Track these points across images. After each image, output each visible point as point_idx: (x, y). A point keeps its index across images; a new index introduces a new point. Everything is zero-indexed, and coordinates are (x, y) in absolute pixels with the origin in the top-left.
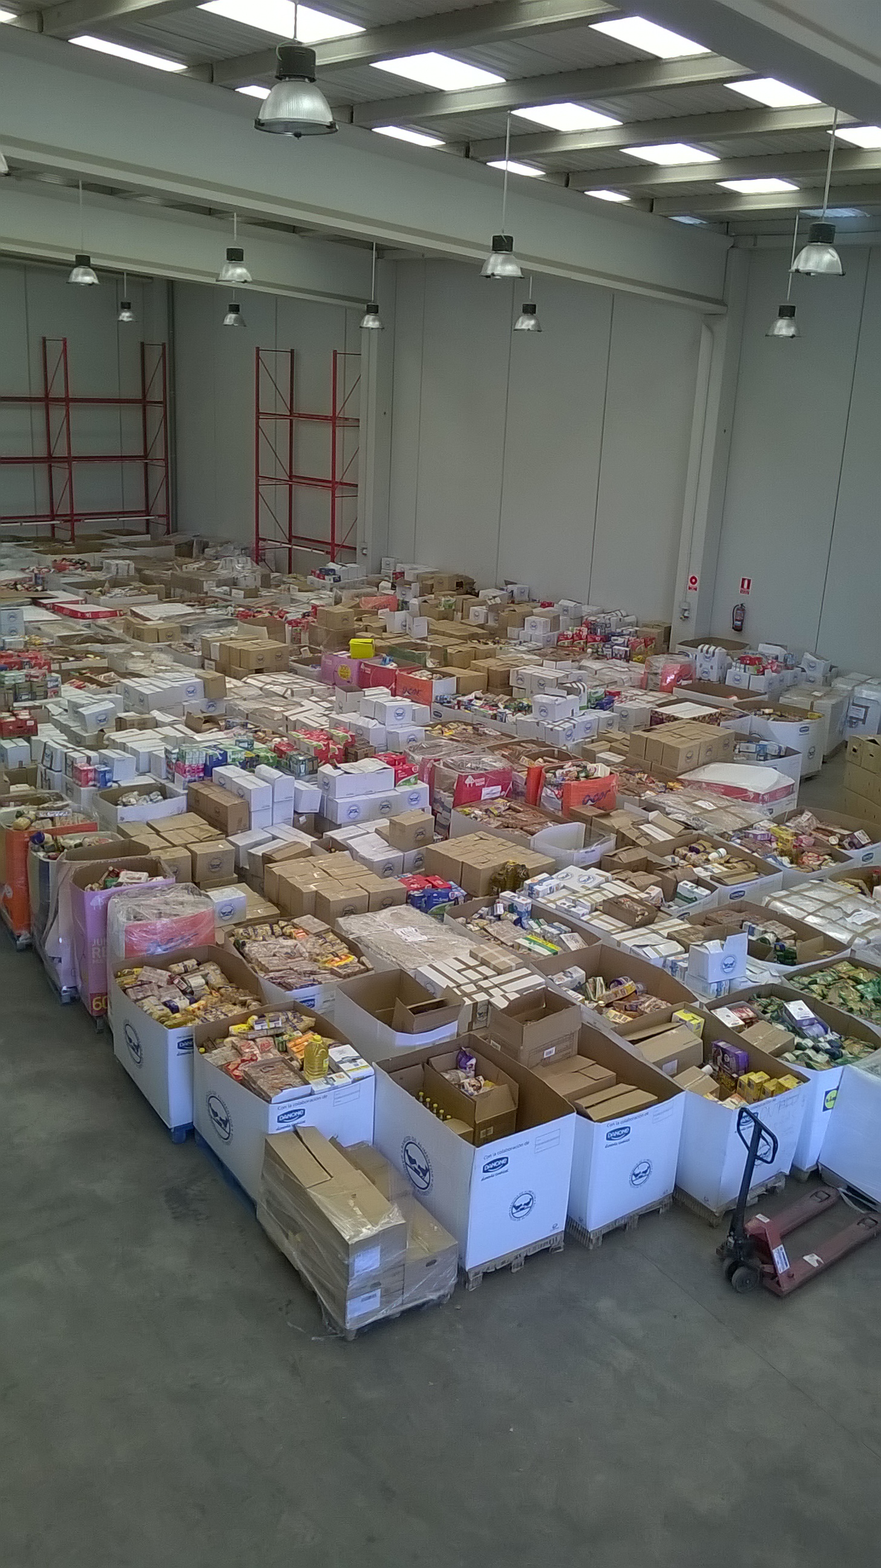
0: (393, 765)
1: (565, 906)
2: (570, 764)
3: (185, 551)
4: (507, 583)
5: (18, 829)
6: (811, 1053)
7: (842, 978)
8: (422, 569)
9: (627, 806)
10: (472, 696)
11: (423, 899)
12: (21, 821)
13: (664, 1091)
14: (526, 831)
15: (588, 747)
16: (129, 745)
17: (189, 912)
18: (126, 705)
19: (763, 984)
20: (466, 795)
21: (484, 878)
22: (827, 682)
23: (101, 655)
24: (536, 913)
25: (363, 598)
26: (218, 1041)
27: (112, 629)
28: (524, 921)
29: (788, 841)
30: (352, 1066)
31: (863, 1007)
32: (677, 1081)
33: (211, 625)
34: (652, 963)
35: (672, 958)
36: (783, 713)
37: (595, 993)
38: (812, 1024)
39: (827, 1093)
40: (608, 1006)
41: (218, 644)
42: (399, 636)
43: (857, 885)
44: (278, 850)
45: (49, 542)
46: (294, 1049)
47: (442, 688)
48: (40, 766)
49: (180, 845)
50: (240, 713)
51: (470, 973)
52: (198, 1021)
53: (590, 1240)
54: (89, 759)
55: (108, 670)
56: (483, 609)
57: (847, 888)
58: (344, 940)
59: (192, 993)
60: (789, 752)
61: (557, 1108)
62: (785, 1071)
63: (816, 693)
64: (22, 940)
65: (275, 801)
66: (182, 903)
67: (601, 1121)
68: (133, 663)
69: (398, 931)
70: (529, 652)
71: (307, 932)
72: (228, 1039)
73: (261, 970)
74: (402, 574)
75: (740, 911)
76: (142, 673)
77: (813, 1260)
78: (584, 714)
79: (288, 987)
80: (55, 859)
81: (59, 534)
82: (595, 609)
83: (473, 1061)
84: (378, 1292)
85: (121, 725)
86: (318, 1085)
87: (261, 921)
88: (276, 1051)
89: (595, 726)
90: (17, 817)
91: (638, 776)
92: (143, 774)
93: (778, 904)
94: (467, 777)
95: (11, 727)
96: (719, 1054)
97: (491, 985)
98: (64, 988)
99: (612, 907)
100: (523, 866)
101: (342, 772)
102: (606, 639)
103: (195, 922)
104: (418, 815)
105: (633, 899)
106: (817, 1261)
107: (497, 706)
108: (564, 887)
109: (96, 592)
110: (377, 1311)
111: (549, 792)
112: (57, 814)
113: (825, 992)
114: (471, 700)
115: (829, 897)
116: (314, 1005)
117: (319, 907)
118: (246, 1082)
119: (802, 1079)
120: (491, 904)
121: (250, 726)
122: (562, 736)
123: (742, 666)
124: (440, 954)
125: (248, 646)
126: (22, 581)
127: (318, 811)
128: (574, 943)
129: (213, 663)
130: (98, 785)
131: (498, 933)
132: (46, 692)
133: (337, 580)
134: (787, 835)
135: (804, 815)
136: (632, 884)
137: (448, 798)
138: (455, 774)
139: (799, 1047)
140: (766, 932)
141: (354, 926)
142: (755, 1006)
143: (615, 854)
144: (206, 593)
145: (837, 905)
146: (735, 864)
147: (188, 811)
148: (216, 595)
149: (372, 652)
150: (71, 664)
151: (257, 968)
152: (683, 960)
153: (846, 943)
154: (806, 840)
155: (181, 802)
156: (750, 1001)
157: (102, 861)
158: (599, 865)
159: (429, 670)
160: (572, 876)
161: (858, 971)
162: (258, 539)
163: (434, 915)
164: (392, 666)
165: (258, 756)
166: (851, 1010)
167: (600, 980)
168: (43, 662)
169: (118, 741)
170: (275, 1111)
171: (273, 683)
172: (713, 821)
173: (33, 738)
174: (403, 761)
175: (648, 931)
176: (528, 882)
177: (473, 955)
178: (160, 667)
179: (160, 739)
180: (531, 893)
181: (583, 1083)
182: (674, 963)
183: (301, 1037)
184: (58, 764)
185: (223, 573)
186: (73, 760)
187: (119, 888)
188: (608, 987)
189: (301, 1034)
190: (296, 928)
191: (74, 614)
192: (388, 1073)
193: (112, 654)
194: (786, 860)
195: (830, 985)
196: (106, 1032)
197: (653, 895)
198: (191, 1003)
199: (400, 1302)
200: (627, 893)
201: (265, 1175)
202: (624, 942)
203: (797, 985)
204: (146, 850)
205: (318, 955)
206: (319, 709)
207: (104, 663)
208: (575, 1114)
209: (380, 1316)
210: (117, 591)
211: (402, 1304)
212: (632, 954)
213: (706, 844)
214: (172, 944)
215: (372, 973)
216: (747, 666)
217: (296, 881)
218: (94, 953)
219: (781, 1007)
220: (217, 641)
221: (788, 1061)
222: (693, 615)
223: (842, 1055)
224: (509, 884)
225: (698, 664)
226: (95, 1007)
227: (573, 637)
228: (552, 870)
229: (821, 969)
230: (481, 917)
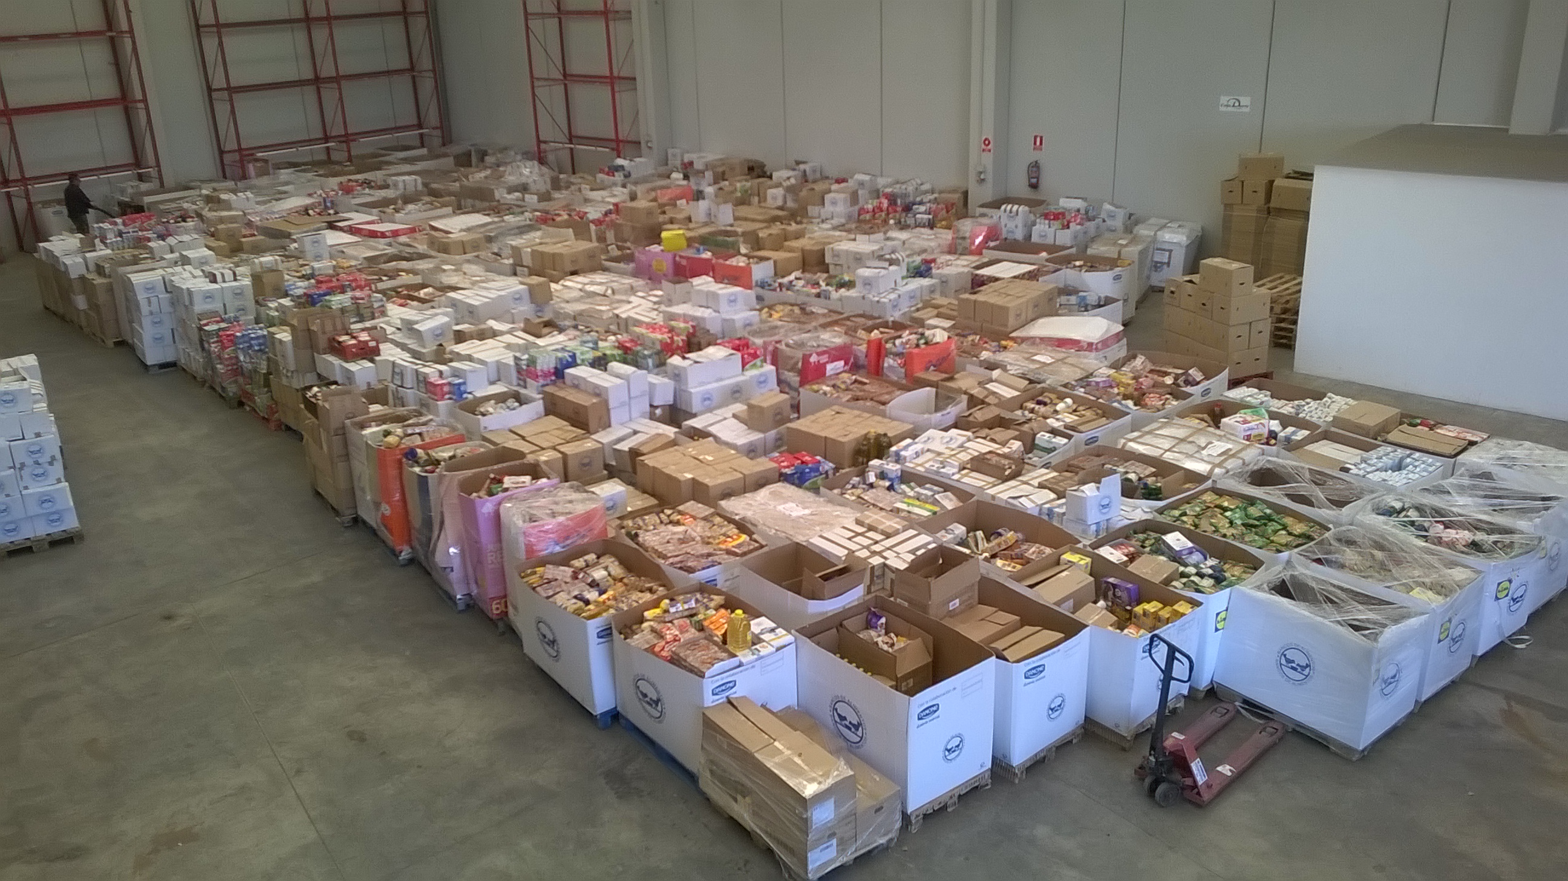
0: (738, 350)
1: (934, 468)
2: (907, 332)
3: (464, 161)
4: (798, 163)
5: (389, 447)
6: (1196, 579)
7: (1209, 507)
8: (710, 157)
9: (969, 367)
10: (792, 277)
11: (796, 476)
12: (391, 439)
13: (1070, 628)
14: (877, 402)
15: (917, 315)
16: (476, 356)
17: (580, 509)
18: (456, 319)
19: (1138, 520)
20: (811, 373)
21: (848, 450)
22: (1128, 229)
23: (415, 272)
24: (906, 477)
25: (659, 192)
26: (635, 627)
27: (416, 245)
28: (896, 486)
29: (1129, 385)
30: (771, 636)
31: (1234, 532)
32: (1079, 616)
33: (513, 232)
34: (1029, 512)
35: (1047, 506)
36: (1094, 264)
37: (977, 545)
38: (1191, 553)
39: (1218, 614)
40: (994, 556)
41: (529, 250)
42: (706, 224)
43: (1202, 420)
44: (643, 444)
45: (326, 165)
46: (712, 627)
47: (761, 271)
48: (391, 385)
49: (548, 448)
50: (566, 316)
51: (859, 539)
52: (612, 611)
53: (1015, 774)
54: (441, 373)
55: (424, 286)
56: (779, 192)
57: (1195, 422)
58: (730, 521)
59: (598, 585)
60: (1108, 301)
61: (975, 654)
62: (1175, 599)
63: (1120, 242)
64: (405, 555)
65: (632, 395)
66: (571, 502)
67: (1018, 661)
68: (447, 276)
69: (780, 508)
70: (835, 228)
71: (694, 518)
72: (645, 625)
73: (659, 557)
74: (691, 163)
75: (1098, 456)
76: (459, 286)
77: (1226, 769)
78: (906, 284)
79: (691, 570)
80: (433, 472)
81: (335, 156)
82: (890, 180)
83: (883, 620)
84: (834, 841)
85: (460, 337)
86: (745, 656)
87: (646, 511)
88: (693, 630)
89: (918, 294)
90: (385, 436)
91: (970, 338)
92: (492, 383)
93: (1132, 444)
94: (810, 355)
95: (354, 350)
96: (1109, 590)
97: (883, 548)
98: (459, 597)
99: (979, 464)
100: (885, 435)
101: (691, 362)
102: (907, 208)
103: (587, 518)
104: (771, 397)
105: (998, 455)
106: (1230, 770)
107: (818, 284)
108: (928, 450)
109: (390, 210)
110: (833, 861)
111: (891, 361)
112: (424, 429)
113: (1197, 523)
114: (791, 282)
115: (1181, 433)
116: (716, 585)
117: (698, 491)
118: (675, 660)
119: (1195, 604)
120: (862, 474)
121: (581, 327)
122: (889, 306)
123: (1047, 222)
124: (828, 524)
125: (558, 249)
126: (312, 206)
127: (671, 403)
128: (949, 502)
129: (525, 269)
130: (454, 397)
131: (875, 500)
132: (373, 313)
133: (627, 176)
134: (1127, 379)
135: (1138, 359)
136: (993, 440)
137: (793, 378)
138: (799, 354)
139: (1183, 575)
140: (1127, 473)
141: (738, 506)
142: (1133, 542)
143: (970, 415)
144: (498, 201)
145: (1191, 439)
146: (1083, 412)
147: (546, 415)
148: (508, 202)
149: (684, 243)
150: (386, 284)
151: (654, 555)
152: (1059, 506)
153: (1205, 474)
154: (1146, 382)
155: (538, 406)
156: (1127, 538)
157: (483, 469)
158: (955, 426)
159: (745, 255)
160: (934, 439)
161: (1223, 499)
162: (539, 142)
163: (808, 489)
164: (707, 255)
165: (605, 355)
166: (1224, 536)
167: (980, 534)
168: (363, 283)
169: (463, 353)
170: (709, 684)
171: (592, 283)
172: (1052, 373)
173: (377, 358)
174: (747, 345)
175: (1019, 483)
176: (894, 449)
177: (859, 522)
178: (474, 278)
179: (504, 347)
180: (898, 459)
181: (992, 629)
182: (1050, 510)
183: (715, 615)
184: (409, 381)
185: (511, 179)
186: (425, 376)
187: (506, 494)
188: (988, 541)
189: (714, 612)
190: (682, 515)
191: (373, 234)
192: (809, 638)
193: (423, 270)
194: (1130, 403)
195: (1199, 515)
196: (511, 634)
197: (1014, 449)
198: (600, 594)
199: (854, 849)
200: (991, 449)
201: (705, 746)
202: (999, 495)
203: (1169, 518)
204: (522, 455)
205: (709, 538)
206: (646, 304)
207: (418, 279)
208: (994, 658)
209: (838, 864)
210: (410, 207)
211: (856, 851)
212: (1008, 506)
213: (1053, 396)
214: (569, 542)
215: (765, 549)
216: (1052, 222)
217: (670, 470)
218: (490, 558)
219: (1158, 540)
220: (527, 247)
221: (1176, 588)
222: (989, 177)
223: (1225, 579)
224: (873, 452)
225: (1003, 224)
226: (495, 609)
227: (874, 210)
228: (914, 435)
229: (1188, 501)
230: (854, 487)
